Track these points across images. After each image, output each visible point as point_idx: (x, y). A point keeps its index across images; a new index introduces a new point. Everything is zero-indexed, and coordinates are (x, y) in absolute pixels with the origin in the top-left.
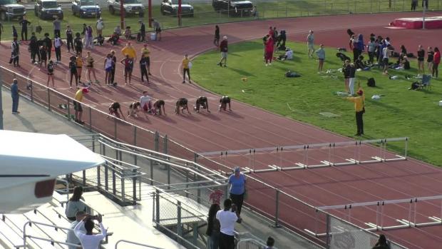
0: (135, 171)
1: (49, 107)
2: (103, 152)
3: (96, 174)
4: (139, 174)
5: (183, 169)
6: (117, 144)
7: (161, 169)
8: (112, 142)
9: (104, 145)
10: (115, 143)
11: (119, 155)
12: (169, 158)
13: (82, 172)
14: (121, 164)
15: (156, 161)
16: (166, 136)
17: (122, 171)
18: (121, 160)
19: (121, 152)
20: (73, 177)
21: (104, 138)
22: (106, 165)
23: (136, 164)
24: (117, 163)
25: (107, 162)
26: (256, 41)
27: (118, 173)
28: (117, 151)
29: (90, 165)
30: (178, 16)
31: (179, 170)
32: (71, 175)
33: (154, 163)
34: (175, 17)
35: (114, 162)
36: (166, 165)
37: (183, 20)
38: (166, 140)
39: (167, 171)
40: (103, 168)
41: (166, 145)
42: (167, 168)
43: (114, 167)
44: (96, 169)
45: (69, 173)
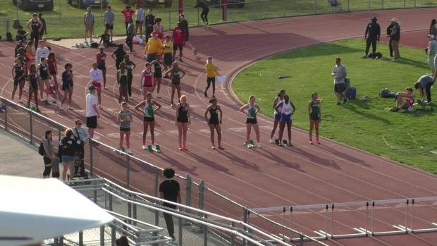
0: (156, 233)
1: (31, 138)
2: (110, 204)
3: (98, 238)
4: (162, 238)
5: (226, 232)
6: (130, 194)
7: (194, 231)
8: (123, 191)
9: (111, 196)
10: (127, 193)
11: (132, 210)
12: (206, 216)
13: (78, 234)
14: (135, 223)
15: (187, 220)
16: (203, 182)
17: (137, 234)
18: (135, 218)
19: (135, 205)
20: (65, 241)
21: (111, 185)
22: (113, 225)
23: (157, 225)
24: (130, 222)
25: (115, 221)
26: (337, 43)
27: (131, 237)
28: (130, 204)
29: (90, 224)
30: (222, 7)
31: (220, 232)
32: (62, 238)
33: (183, 222)
34: (218, 7)
35: (125, 221)
36: (201, 225)
37: (229, 11)
38: (202, 188)
39: (203, 234)
40: (109, 229)
41: (201, 196)
42: (203, 230)
43: (125, 227)
44: (98, 230)
45: (58, 235)
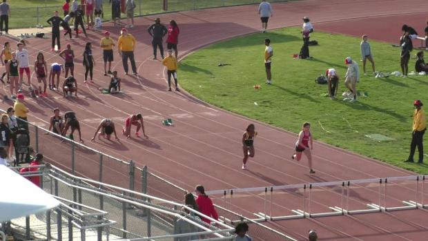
0: (100, 217)
2: (55, 190)
4: (106, 222)
5: (169, 215)
6: (75, 180)
7: (137, 215)
8: (68, 177)
9: (56, 181)
10: (72, 178)
11: (77, 194)
12: (149, 200)
13: (25, 218)
14: (80, 208)
15: (130, 204)
16: (146, 167)
17: (83, 218)
18: (80, 202)
19: (80, 190)
20: (11, 225)
21: (56, 170)
22: (59, 210)
23: (102, 209)
24: (75, 206)
25: (60, 206)
27: (77, 221)
28: (75, 189)
31: (163, 216)
32: (9, 223)
33: (127, 206)
35: (71, 206)
36: (144, 209)
38: (145, 173)
39: (146, 218)
41: (145, 180)
42: (146, 214)
43: (71, 212)
45: (5, 220)
